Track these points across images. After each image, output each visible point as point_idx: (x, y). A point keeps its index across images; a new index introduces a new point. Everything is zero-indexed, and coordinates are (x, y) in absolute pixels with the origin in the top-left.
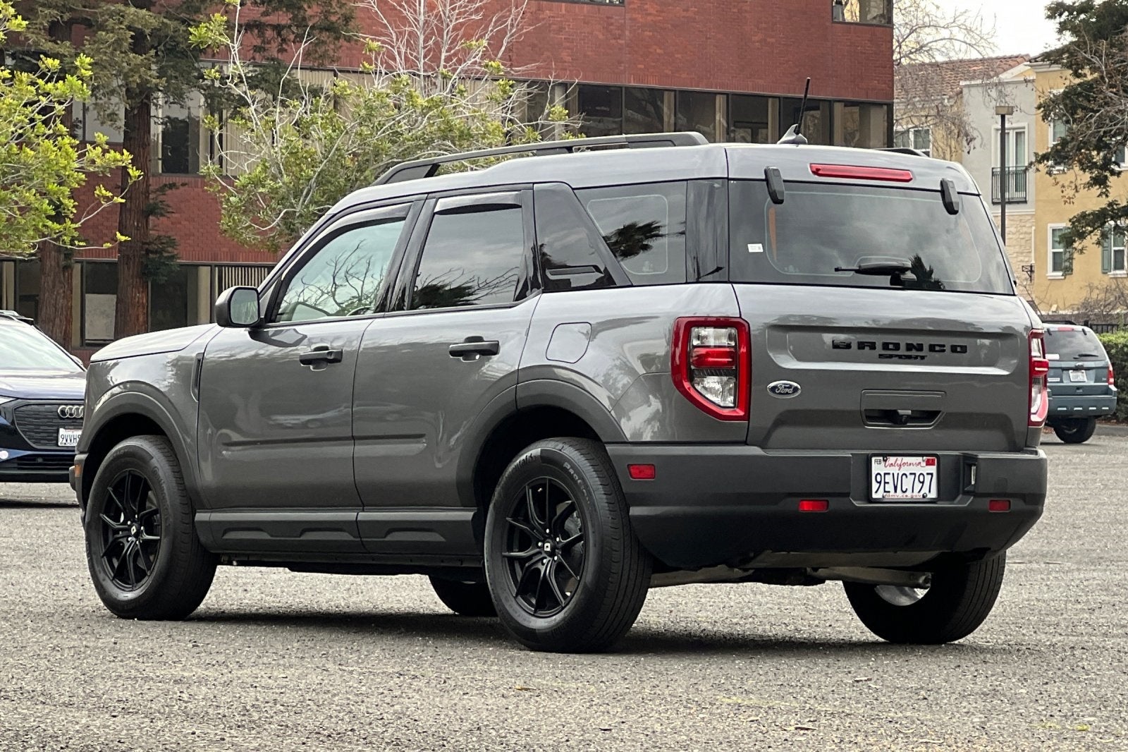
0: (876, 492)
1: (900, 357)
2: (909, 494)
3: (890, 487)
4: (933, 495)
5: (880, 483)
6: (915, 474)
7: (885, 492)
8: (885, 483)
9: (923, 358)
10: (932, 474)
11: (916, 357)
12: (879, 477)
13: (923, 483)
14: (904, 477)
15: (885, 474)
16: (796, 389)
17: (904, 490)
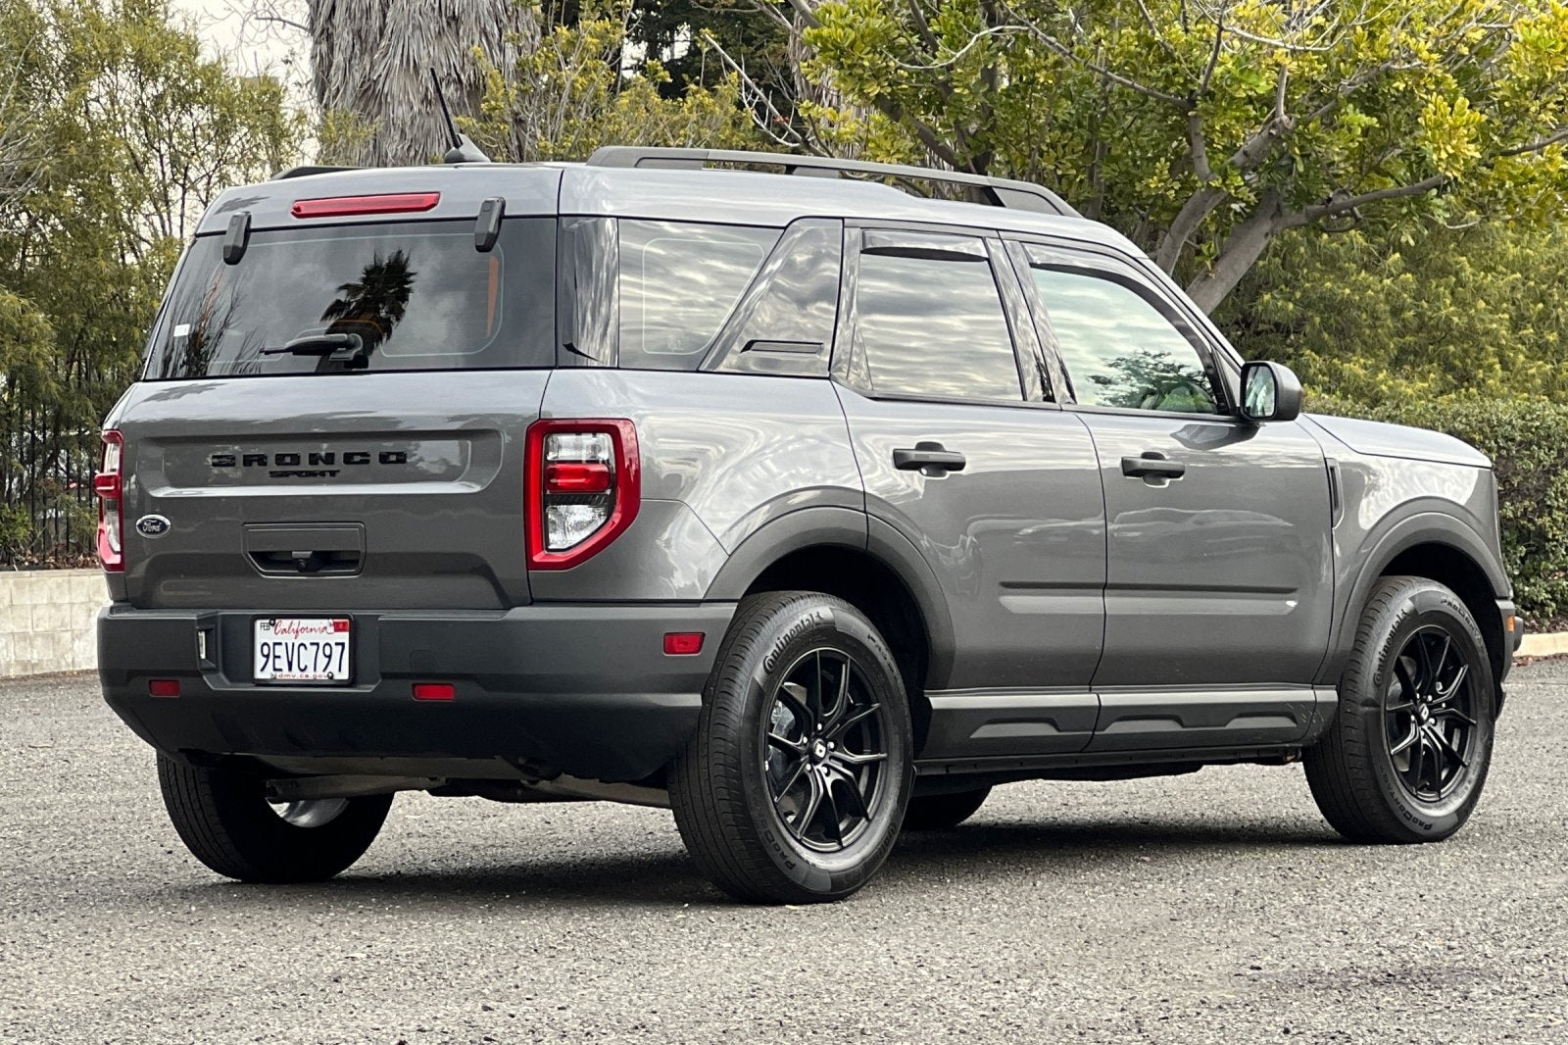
0: (262, 670)
1: (299, 474)
2: (310, 674)
3: (282, 663)
4: (344, 675)
5: (267, 656)
6: (317, 644)
7: (275, 669)
8: (275, 657)
9: (333, 473)
10: (343, 644)
11: (322, 474)
12: (266, 648)
13: (330, 657)
14: (302, 648)
15: (275, 644)
16: (164, 526)
17: (302, 667)
